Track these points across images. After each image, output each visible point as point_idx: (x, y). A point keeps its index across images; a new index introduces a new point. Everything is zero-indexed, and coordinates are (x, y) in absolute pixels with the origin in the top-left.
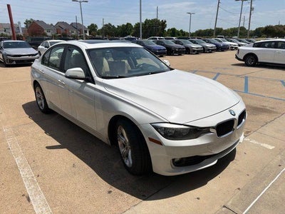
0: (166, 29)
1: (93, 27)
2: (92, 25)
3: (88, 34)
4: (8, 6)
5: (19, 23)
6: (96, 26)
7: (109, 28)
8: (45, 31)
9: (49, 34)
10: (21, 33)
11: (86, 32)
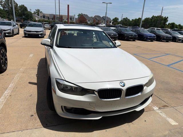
0: (167, 23)
1: (116, 20)
2: (116, 18)
3: (111, 24)
4: (68, 6)
5: (75, 15)
6: (118, 19)
7: (126, 20)
8: (87, 21)
9: (89, 22)
10: (74, 21)
11: (110, 22)
